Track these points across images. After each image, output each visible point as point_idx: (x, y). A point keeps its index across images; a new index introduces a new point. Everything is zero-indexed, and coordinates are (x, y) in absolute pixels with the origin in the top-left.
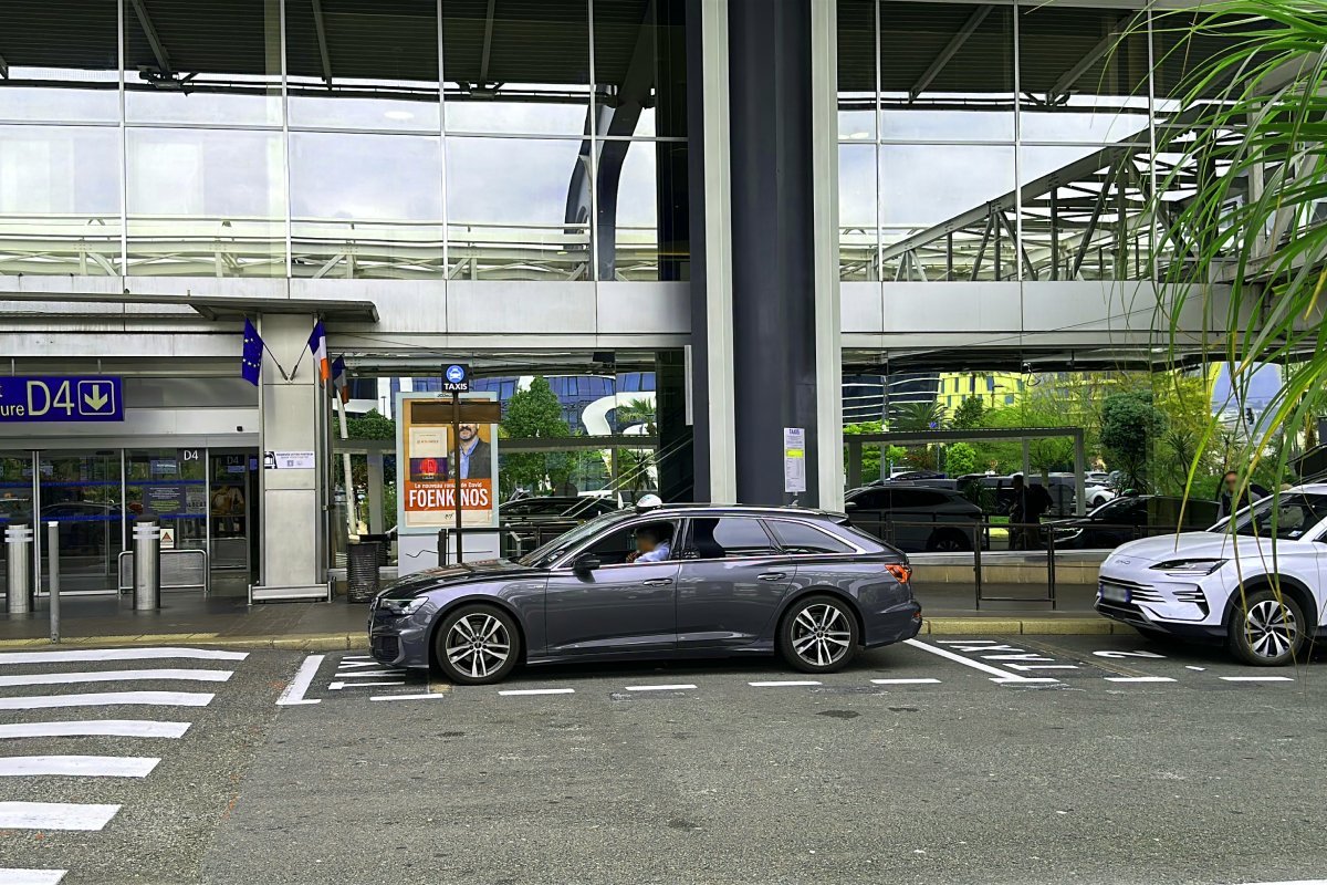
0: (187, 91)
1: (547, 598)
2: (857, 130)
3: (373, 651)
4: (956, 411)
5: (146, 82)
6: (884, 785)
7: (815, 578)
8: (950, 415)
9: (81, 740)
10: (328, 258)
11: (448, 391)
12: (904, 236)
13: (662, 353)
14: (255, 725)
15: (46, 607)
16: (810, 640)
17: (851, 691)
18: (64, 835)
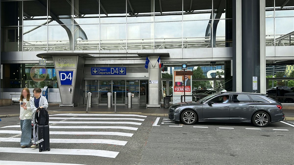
0: (137, 16)
1: (202, 109)
2: (269, 15)
3: (169, 117)
4: (290, 73)
5: (130, 15)
6: (277, 151)
7: (260, 108)
8: (289, 74)
9: (120, 130)
10: (160, 45)
11: (183, 69)
12: (279, 36)
13: (226, 62)
14: (149, 129)
15: (114, 107)
16: (259, 120)
17: (268, 131)
18: (119, 146)
